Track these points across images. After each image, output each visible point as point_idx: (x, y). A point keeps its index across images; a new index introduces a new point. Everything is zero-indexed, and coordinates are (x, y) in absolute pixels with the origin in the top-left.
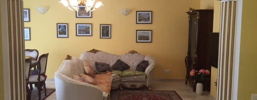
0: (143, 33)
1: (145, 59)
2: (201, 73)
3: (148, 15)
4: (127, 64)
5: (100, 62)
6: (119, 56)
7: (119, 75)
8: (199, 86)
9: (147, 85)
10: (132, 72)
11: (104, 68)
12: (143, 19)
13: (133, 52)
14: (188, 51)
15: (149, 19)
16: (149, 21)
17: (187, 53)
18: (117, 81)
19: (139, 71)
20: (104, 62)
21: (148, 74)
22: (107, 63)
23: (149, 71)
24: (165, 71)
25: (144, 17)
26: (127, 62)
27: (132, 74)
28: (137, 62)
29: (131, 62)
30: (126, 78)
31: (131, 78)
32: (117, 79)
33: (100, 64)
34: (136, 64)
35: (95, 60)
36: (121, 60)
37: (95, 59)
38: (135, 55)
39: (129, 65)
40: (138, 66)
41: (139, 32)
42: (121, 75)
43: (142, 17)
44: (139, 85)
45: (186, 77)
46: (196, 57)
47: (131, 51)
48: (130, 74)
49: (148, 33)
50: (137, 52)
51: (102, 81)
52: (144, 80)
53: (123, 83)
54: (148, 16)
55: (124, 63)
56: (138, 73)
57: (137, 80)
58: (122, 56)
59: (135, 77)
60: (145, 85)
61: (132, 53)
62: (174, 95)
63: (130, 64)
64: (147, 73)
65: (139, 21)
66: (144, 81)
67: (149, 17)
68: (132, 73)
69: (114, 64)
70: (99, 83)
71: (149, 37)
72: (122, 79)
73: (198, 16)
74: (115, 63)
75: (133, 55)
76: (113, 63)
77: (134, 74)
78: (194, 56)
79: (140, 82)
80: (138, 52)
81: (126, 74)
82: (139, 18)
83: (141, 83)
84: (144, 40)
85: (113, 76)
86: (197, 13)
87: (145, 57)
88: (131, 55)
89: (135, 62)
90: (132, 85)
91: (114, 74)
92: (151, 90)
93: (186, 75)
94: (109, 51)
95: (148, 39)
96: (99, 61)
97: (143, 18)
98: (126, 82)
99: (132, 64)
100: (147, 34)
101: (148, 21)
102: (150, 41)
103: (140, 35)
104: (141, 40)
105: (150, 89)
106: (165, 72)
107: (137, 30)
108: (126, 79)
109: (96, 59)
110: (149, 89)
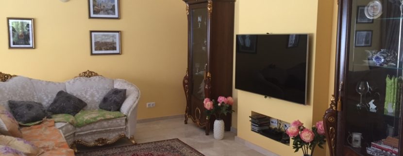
0: (104, 37)
1: (115, 87)
2: (223, 103)
3: (112, 2)
4: (80, 98)
5: (19, 100)
6: (59, 83)
7: (71, 124)
8: (218, 124)
9: (129, 136)
10: (97, 115)
11: (33, 113)
12: (102, 10)
13: (89, 74)
14: (187, 67)
15: (113, 9)
16: (115, 14)
17: (186, 70)
18: (68, 136)
19: (110, 110)
20: (28, 100)
21: (129, 114)
22: (36, 101)
23: (131, 109)
24: (147, 104)
25: (104, 6)
26: (79, 94)
27: (99, 119)
28: (100, 92)
29: (88, 94)
30: (85, 128)
31: (96, 126)
32: (69, 132)
33: (22, 105)
34: (98, 97)
35: (8, 97)
36: (65, 91)
37: (8, 94)
38: (95, 80)
39: (83, 99)
40: (105, 100)
41: (95, 35)
42: (75, 122)
43: (101, 5)
44: (112, 137)
45: (186, 112)
46: (209, 77)
47: (85, 73)
48: (95, 118)
49: (113, 36)
50: (96, 75)
51: (46, 144)
52: (121, 127)
53: (80, 139)
54: (113, 4)
55: (73, 96)
56: (110, 114)
57: (109, 129)
58: (67, 84)
59: (105, 123)
60: (125, 136)
61: (87, 76)
62: (183, 147)
63: (86, 97)
64: (128, 112)
65: (95, 12)
66: (122, 129)
67: (114, 6)
68: (98, 117)
69: (51, 102)
70: (43, 150)
71: (116, 43)
72: (78, 130)
73: (210, 7)
74: (53, 99)
75: (90, 80)
76: (49, 98)
77: (102, 118)
78: (205, 76)
79: (114, 131)
80: (99, 73)
81: (87, 120)
82: (93, 6)
83: (117, 134)
84: (107, 50)
85: (60, 127)
86: (208, 2)
87: (115, 82)
88: (86, 80)
89: (96, 94)
90: (98, 141)
91: (61, 122)
92: (136, 144)
93: (185, 108)
94: (35, 76)
95: (115, 48)
96: (17, 99)
97: (102, 8)
98: (86, 135)
99: (90, 99)
100: (111, 38)
101: (112, 14)
102: (117, 51)
103: (98, 40)
104: (101, 49)
105: (134, 142)
106: (147, 106)
107: (91, 32)
108: (87, 130)
109: (10, 93)
110: (132, 143)
